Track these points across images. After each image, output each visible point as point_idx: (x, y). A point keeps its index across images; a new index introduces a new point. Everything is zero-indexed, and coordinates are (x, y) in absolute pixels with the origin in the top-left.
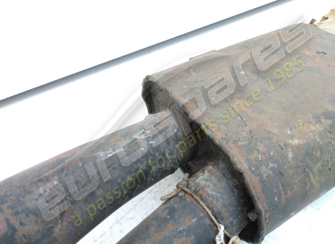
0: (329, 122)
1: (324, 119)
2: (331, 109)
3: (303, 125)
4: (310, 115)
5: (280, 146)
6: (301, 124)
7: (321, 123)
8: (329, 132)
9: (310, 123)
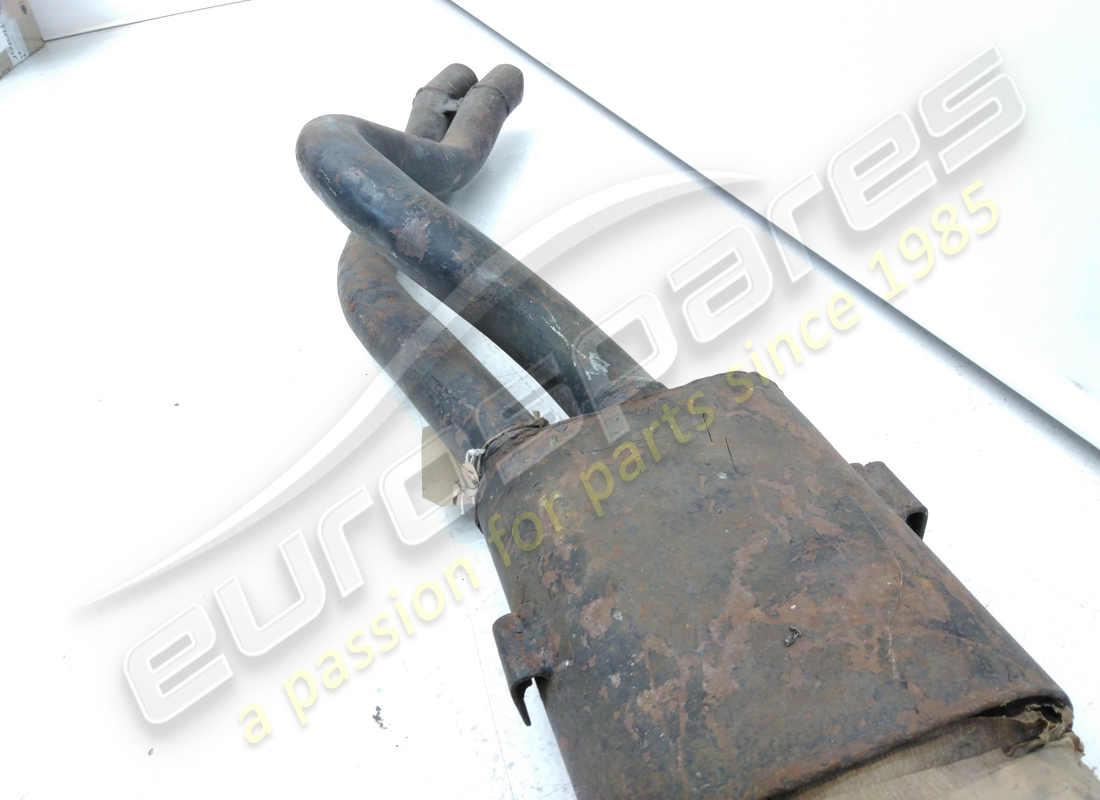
0: (567, 557)
1: (573, 550)
2: (590, 565)
3: (566, 517)
4: (582, 531)
5: (539, 483)
6: (568, 514)
7: (566, 542)
8: (552, 555)
9: (568, 527)
